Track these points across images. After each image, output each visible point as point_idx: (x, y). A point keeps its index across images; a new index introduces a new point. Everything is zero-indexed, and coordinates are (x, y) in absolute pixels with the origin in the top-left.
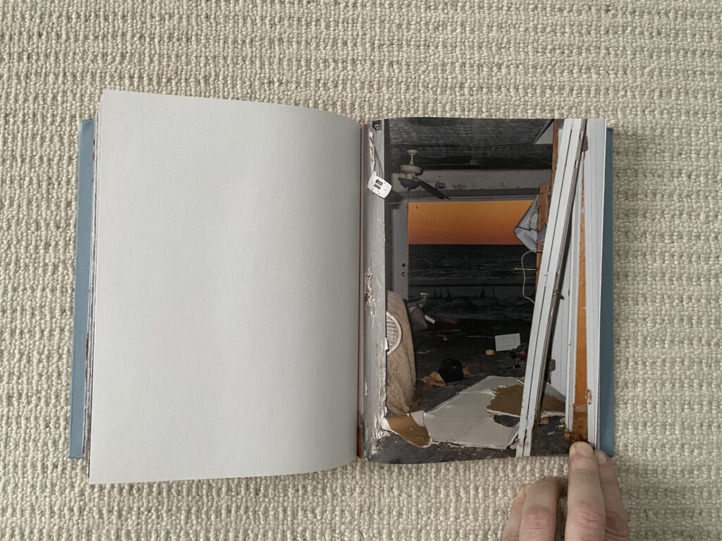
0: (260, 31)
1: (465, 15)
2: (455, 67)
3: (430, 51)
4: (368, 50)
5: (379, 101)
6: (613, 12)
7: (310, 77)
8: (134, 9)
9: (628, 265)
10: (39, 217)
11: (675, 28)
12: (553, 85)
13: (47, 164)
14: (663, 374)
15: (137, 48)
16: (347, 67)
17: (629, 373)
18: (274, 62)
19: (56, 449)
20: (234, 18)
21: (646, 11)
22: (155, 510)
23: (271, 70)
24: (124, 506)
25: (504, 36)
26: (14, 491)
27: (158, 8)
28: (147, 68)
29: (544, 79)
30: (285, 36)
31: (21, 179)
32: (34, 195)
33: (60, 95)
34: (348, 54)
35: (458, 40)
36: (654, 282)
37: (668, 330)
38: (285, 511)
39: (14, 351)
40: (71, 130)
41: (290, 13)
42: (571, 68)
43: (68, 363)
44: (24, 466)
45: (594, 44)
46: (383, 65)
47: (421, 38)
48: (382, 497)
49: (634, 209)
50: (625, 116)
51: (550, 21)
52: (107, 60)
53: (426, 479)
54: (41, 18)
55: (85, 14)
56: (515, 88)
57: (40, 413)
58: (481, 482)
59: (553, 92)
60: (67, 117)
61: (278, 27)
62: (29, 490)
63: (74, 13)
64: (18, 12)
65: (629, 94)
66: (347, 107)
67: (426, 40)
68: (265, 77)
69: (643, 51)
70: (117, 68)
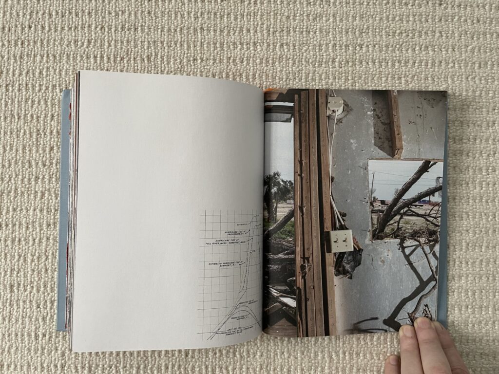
0: (187, 22)
1: (336, 9)
2: (329, 47)
3: (310, 36)
4: (265, 35)
5: (273, 72)
6: (445, 5)
7: (223, 55)
8: (96, 7)
9: (455, 191)
10: (31, 158)
11: (490, 17)
12: (401, 59)
13: (36, 120)
14: (480, 270)
15: (99, 36)
16: (250, 48)
17: (456, 270)
18: (197, 45)
19: (45, 323)
20: (168, 13)
21: (469, 4)
22: (115, 367)
23: (194, 50)
24: (93, 363)
25: (364, 24)
26: (15, 353)
27: (114, 6)
28: (106, 50)
29: (394, 55)
30: (205, 26)
31: (18, 131)
32: (27, 142)
33: (45, 70)
34: (251, 39)
35: (331, 27)
36: (474, 204)
37: (485, 238)
38: (207, 368)
39: (14, 254)
40: (53, 95)
41: (209, 9)
42: (414, 47)
43: (52, 262)
44: (23, 335)
45: (431, 29)
46: (276, 46)
47: (304, 26)
48: (276, 358)
49: (460, 150)
50: (453, 82)
51: (398, 13)
52: (78, 45)
53: (308, 346)
54: (31, 15)
55: (62, 11)
56: (372, 62)
57: (33, 297)
58: (347, 349)
59: (401, 64)
60: (50, 86)
61: (200, 19)
62: (26, 352)
63: (54, 11)
64: (14, 11)
65: (456, 66)
66: (250, 77)
67: (307, 28)
68: (191, 56)
69: (467, 34)
70: (85, 51)
